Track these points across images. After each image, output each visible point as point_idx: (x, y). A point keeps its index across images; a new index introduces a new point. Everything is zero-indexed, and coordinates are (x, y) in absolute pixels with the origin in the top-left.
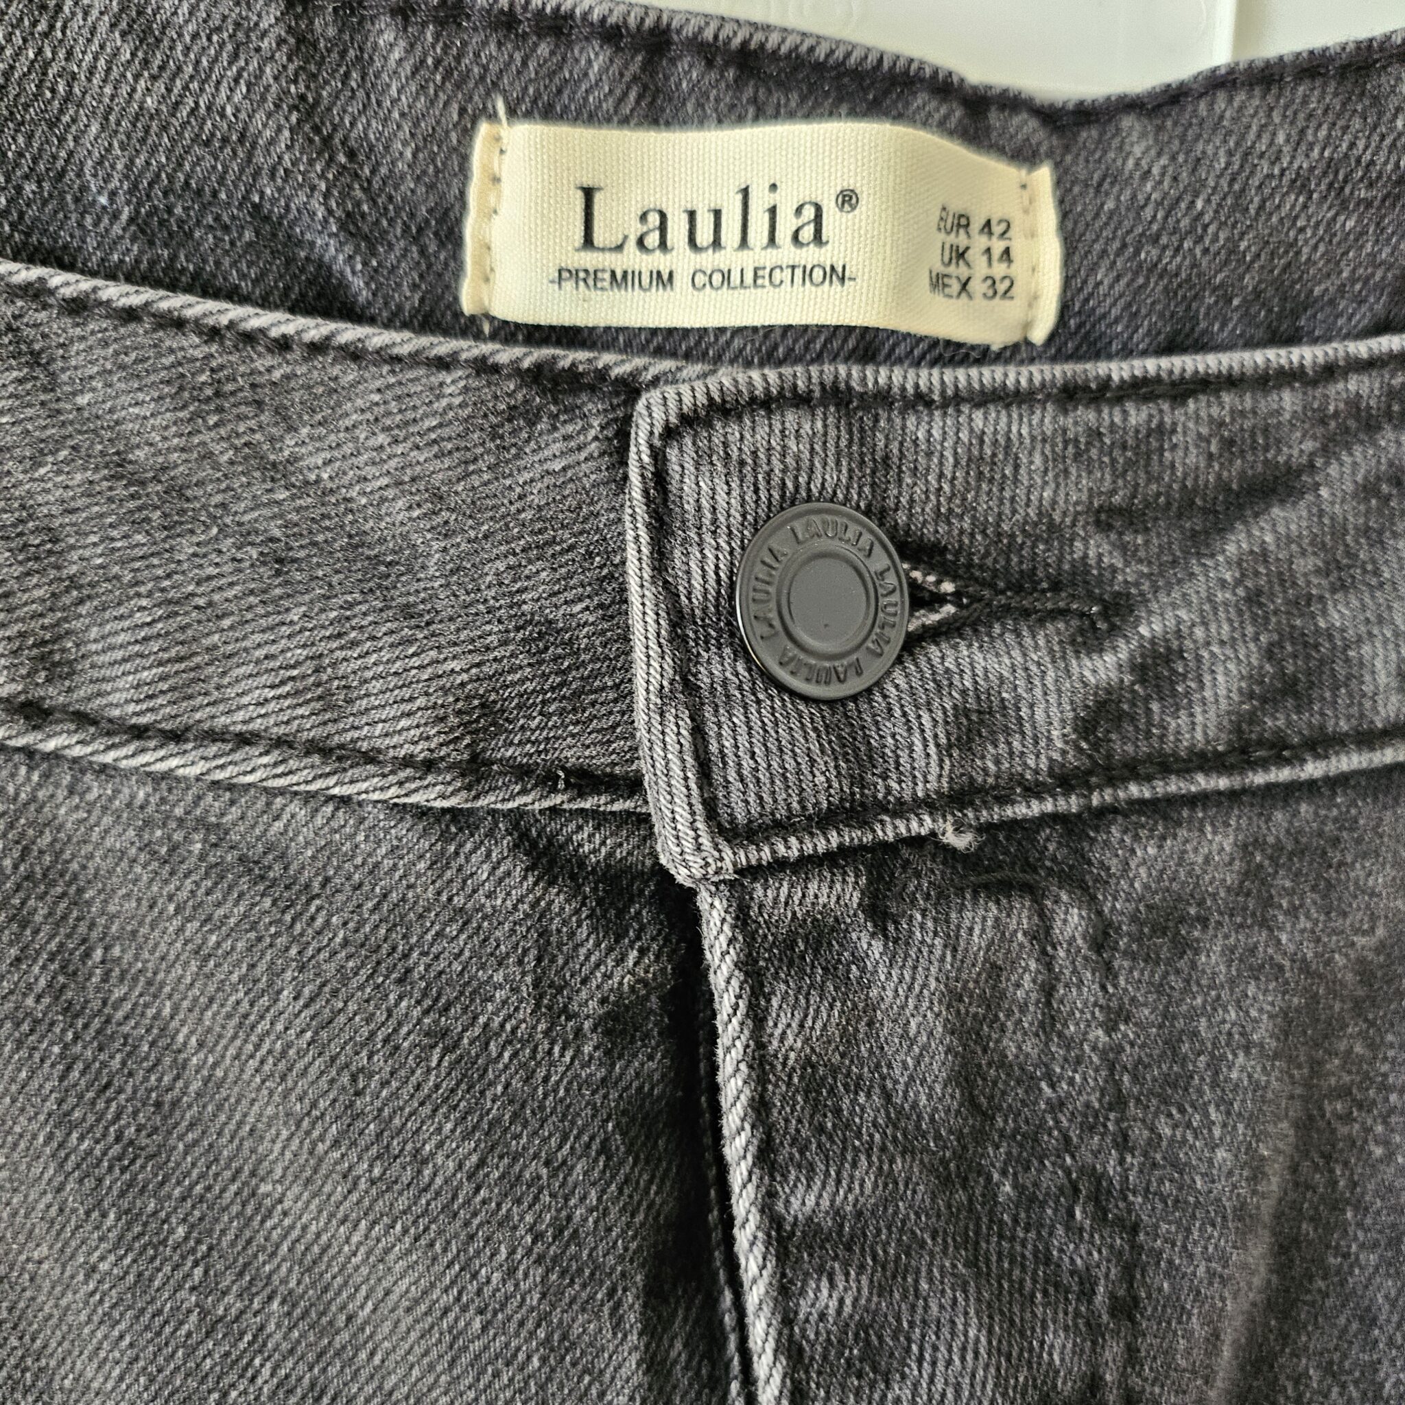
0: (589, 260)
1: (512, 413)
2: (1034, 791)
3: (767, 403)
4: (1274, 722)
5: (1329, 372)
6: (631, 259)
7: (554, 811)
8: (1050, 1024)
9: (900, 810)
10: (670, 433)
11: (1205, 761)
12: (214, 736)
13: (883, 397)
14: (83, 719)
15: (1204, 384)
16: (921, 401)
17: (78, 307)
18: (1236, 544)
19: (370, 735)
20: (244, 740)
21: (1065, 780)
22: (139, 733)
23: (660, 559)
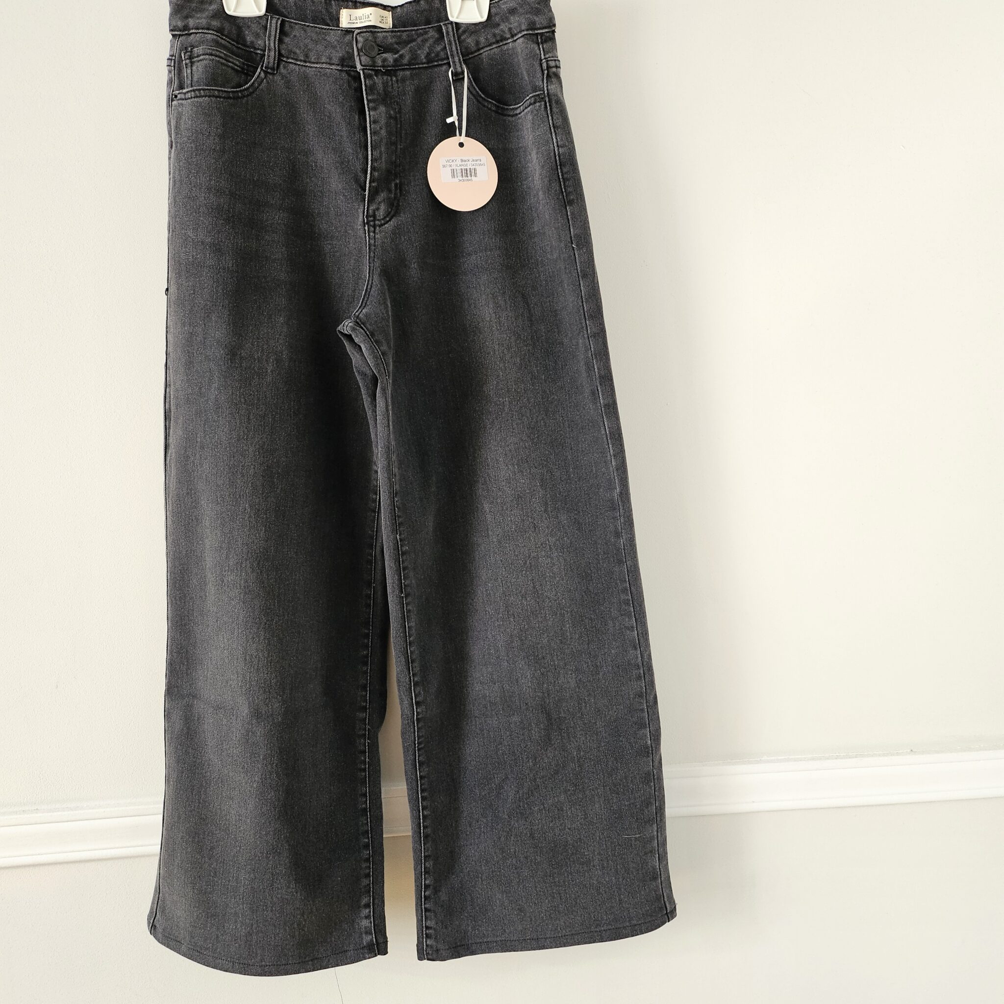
0: (351, 21)
1: (344, 34)
2: (390, 67)
3: (365, 32)
4: (413, 62)
5: (418, 30)
6: (354, 21)
7: (349, 70)
8: (392, 88)
9: (378, 67)
10: (357, 34)
11: (406, 65)
12: (320, 63)
13: (375, 32)
14: (309, 62)
15: (405, 31)
16: (378, 32)
17: (308, 26)
18: (409, 46)
19: (333, 62)
20: (323, 63)
21: (393, 66)
22: (314, 63)
23: (356, 45)
